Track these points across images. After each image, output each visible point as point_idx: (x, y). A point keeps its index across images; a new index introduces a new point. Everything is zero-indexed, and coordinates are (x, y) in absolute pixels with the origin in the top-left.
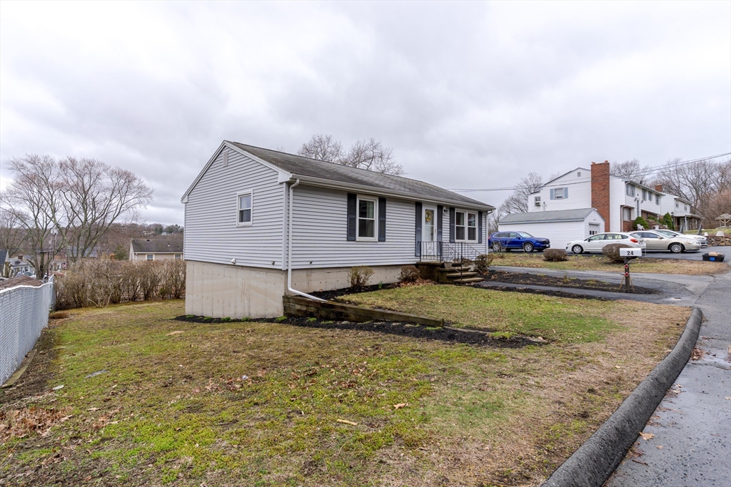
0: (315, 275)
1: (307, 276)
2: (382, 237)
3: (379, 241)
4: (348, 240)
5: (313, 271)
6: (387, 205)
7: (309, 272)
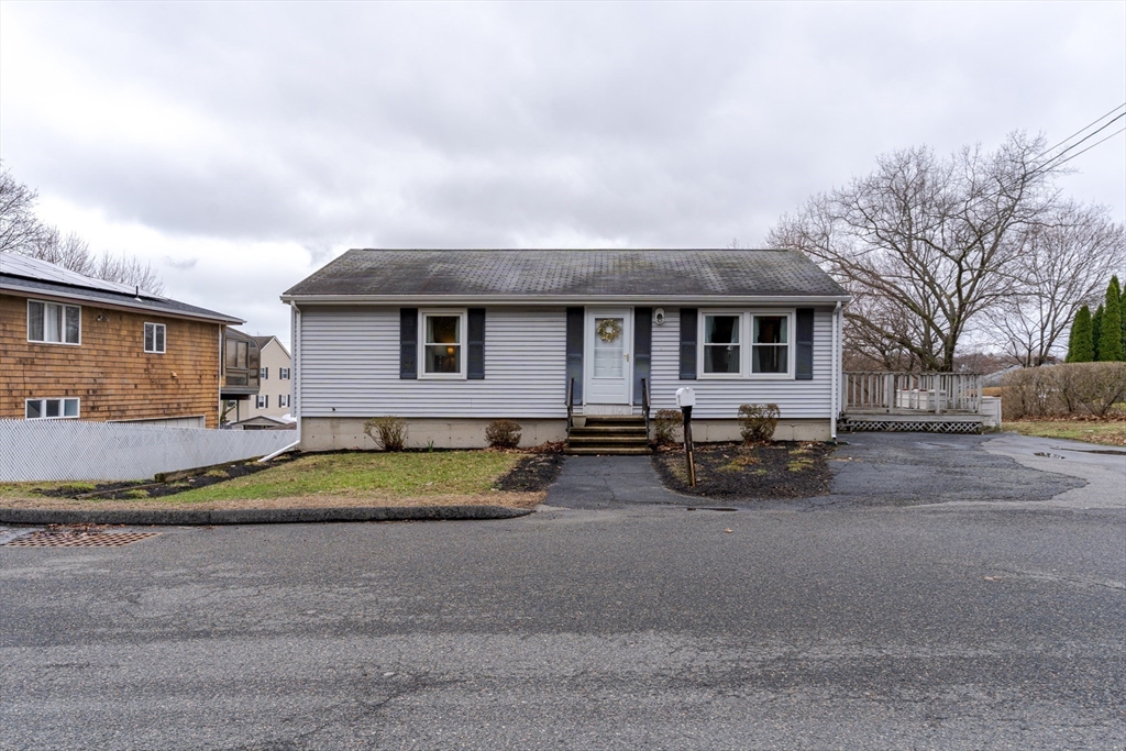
0: (344, 427)
1: (332, 427)
2: (477, 371)
3: (469, 378)
4: (401, 378)
5: (342, 421)
6: (487, 319)
7: (335, 422)
